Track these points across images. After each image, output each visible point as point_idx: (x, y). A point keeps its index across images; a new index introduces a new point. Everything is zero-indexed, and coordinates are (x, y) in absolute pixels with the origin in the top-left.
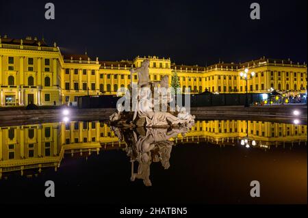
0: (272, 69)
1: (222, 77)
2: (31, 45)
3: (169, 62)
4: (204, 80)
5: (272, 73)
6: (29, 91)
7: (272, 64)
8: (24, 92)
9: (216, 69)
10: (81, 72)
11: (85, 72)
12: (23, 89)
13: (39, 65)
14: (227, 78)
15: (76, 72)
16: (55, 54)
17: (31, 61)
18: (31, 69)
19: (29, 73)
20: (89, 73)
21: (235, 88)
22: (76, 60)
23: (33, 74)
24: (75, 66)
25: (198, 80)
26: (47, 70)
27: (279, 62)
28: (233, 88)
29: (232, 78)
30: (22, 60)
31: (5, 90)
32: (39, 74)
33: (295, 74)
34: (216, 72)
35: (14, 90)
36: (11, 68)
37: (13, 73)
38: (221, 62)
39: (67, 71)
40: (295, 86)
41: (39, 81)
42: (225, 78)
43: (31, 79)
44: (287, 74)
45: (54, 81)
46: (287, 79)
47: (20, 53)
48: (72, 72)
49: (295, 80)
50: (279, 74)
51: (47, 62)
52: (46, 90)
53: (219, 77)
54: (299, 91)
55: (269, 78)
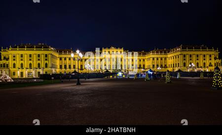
0: (185, 53)
1: (155, 59)
2: (39, 47)
3: (122, 50)
4: (146, 60)
5: (184, 56)
6: (38, 70)
7: (185, 50)
8: (36, 71)
9: (151, 54)
10: (68, 59)
11: (70, 59)
12: (35, 70)
13: (43, 57)
14: (159, 59)
15: (65, 59)
16: (51, 51)
17: (39, 56)
18: (39, 60)
19: (38, 62)
20: (72, 59)
21: (166, 65)
23: (40, 62)
24: (65, 56)
25: (142, 60)
26: (46, 60)
27: (190, 48)
28: (163, 66)
29: (163, 59)
30: (35, 55)
31: (28, 70)
32: (43, 62)
33: (204, 56)
34: (151, 55)
35: (31, 70)
36: (30, 60)
37: (31, 62)
38: (156, 49)
39: (61, 59)
40: (204, 64)
41: (43, 65)
42: (157, 59)
43: (39, 64)
44: (198, 56)
45: (49, 65)
46: (198, 59)
47: (34, 52)
48: (63, 59)
49: (204, 59)
50: (191, 56)
51: (46, 56)
52: (46, 69)
53: (153, 59)
54: (207, 67)
55: (182, 59)
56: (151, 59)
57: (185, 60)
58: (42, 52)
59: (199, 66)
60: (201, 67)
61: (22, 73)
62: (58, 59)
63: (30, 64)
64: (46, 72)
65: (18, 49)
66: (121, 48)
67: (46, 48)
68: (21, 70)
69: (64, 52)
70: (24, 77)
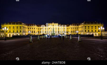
3: (57, 24)
4: (69, 29)
6: (17, 34)
8: (16, 34)
13: (19, 28)
15: (30, 28)
16: (23, 25)
17: (17, 27)
18: (17, 29)
23: (18, 30)
25: (67, 29)
26: (20, 29)
27: (89, 23)
29: (77, 28)
31: (12, 33)
33: (96, 27)
34: (71, 26)
35: (14, 33)
36: (14, 29)
39: (28, 28)
40: (96, 31)
41: (19, 31)
42: (74, 28)
43: (17, 31)
44: (92, 27)
45: (22, 31)
46: (92, 28)
47: (15, 26)
48: (29, 28)
49: (96, 28)
50: (89, 27)
51: (21, 27)
52: (20, 33)
53: (72, 28)
54: (97, 32)
55: (84, 28)
56: (71, 28)
57: (86, 29)
58: (19, 26)
59: (93, 32)
60: (94, 32)
61: (10, 35)
62: (27, 28)
63: (14, 31)
64: (20, 34)
65: (8, 24)
66: (57, 23)
67: (21, 23)
68: (9, 34)
69: (30, 25)
70: (11, 37)
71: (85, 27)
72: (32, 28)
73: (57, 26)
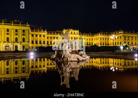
0: (125, 35)
1: (102, 39)
2: (17, 23)
3: (78, 31)
4: (94, 40)
6: (16, 44)
7: (125, 33)
8: (14, 44)
9: (99, 35)
10: (38, 36)
13: (20, 33)
14: (104, 39)
15: (36, 36)
16: (27, 28)
17: (16, 31)
18: (16, 34)
19: (16, 36)
20: (42, 36)
21: (108, 43)
22: (36, 30)
24: (36, 33)
25: (91, 40)
27: (128, 32)
28: (107, 44)
29: (107, 39)
30: (12, 30)
32: (20, 36)
36: (8, 34)
37: (9, 36)
38: (102, 32)
39: (33, 35)
41: (20, 40)
43: (16, 39)
44: (132, 37)
45: (27, 40)
47: (12, 27)
51: (24, 31)
55: (123, 39)
58: (20, 28)
59: (133, 44)
62: (31, 35)
63: (8, 38)
71: (125, 37)
72: (40, 36)
73: (77, 34)
